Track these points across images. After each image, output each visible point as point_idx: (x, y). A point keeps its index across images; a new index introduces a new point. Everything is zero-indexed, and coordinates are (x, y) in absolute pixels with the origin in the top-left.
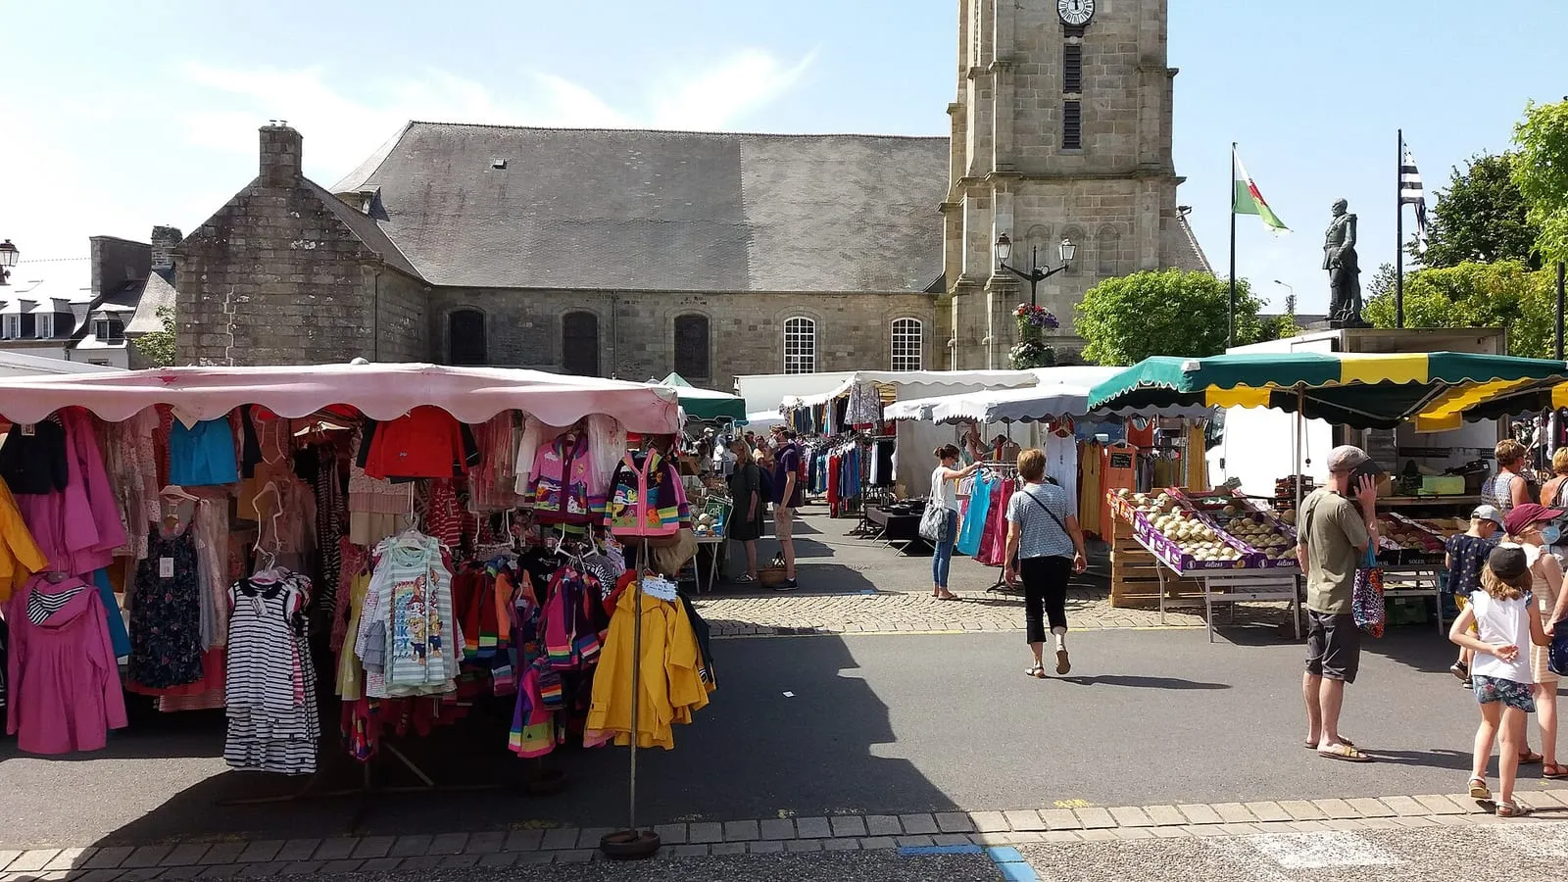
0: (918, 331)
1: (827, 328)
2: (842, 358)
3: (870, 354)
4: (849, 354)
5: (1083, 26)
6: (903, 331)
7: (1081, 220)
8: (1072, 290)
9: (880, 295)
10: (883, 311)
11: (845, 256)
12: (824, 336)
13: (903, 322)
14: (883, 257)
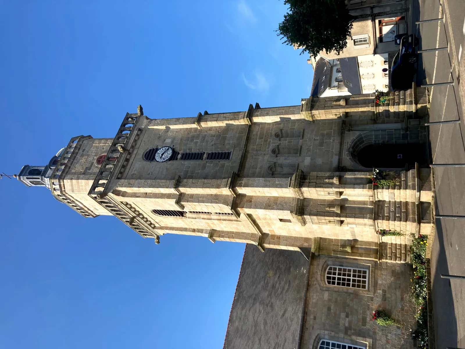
0: (335, 269)
1: (327, 330)
2: (350, 323)
3: (348, 301)
4: (347, 316)
5: (173, 151)
6: (334, 278)
7: (268, 148)
8: (309, 151)
9: (307, 290)
10: (319, 289)
11: (283, 315)
12: (333, 334)
13: (329, 278)
14: (287, 291)
